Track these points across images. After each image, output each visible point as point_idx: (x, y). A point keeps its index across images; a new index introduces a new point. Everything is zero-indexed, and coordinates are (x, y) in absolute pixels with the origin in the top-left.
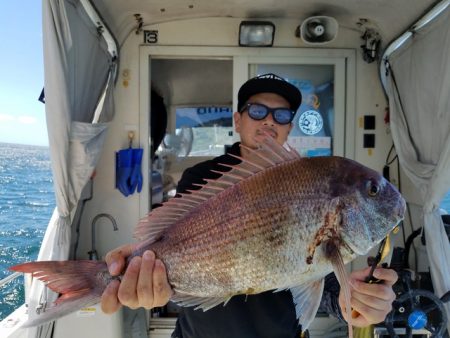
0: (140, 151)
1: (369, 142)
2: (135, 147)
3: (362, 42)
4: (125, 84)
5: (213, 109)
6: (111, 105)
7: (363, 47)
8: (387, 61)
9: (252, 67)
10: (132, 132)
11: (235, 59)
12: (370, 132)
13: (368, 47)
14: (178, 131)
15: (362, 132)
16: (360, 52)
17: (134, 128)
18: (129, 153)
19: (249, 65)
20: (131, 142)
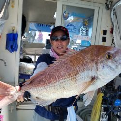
0: (17, 35)
1: (104, 40)
2: (15, 32)
3: (106, 2)
4: (12, 7)
5: (44, 25)
6: (7, 13)
7: (106, 4)
8: (114, 10)
9: (64, 6)
10: (14, 27)
11: (58, 2)
12: (105, 36)
13: (108, 3)
14: (29, 32)
15: (102, 36)
16: (105, 5)
17: (15, 25)
18: (12, 35)
19: (63, 5)
20: (13, 31)
